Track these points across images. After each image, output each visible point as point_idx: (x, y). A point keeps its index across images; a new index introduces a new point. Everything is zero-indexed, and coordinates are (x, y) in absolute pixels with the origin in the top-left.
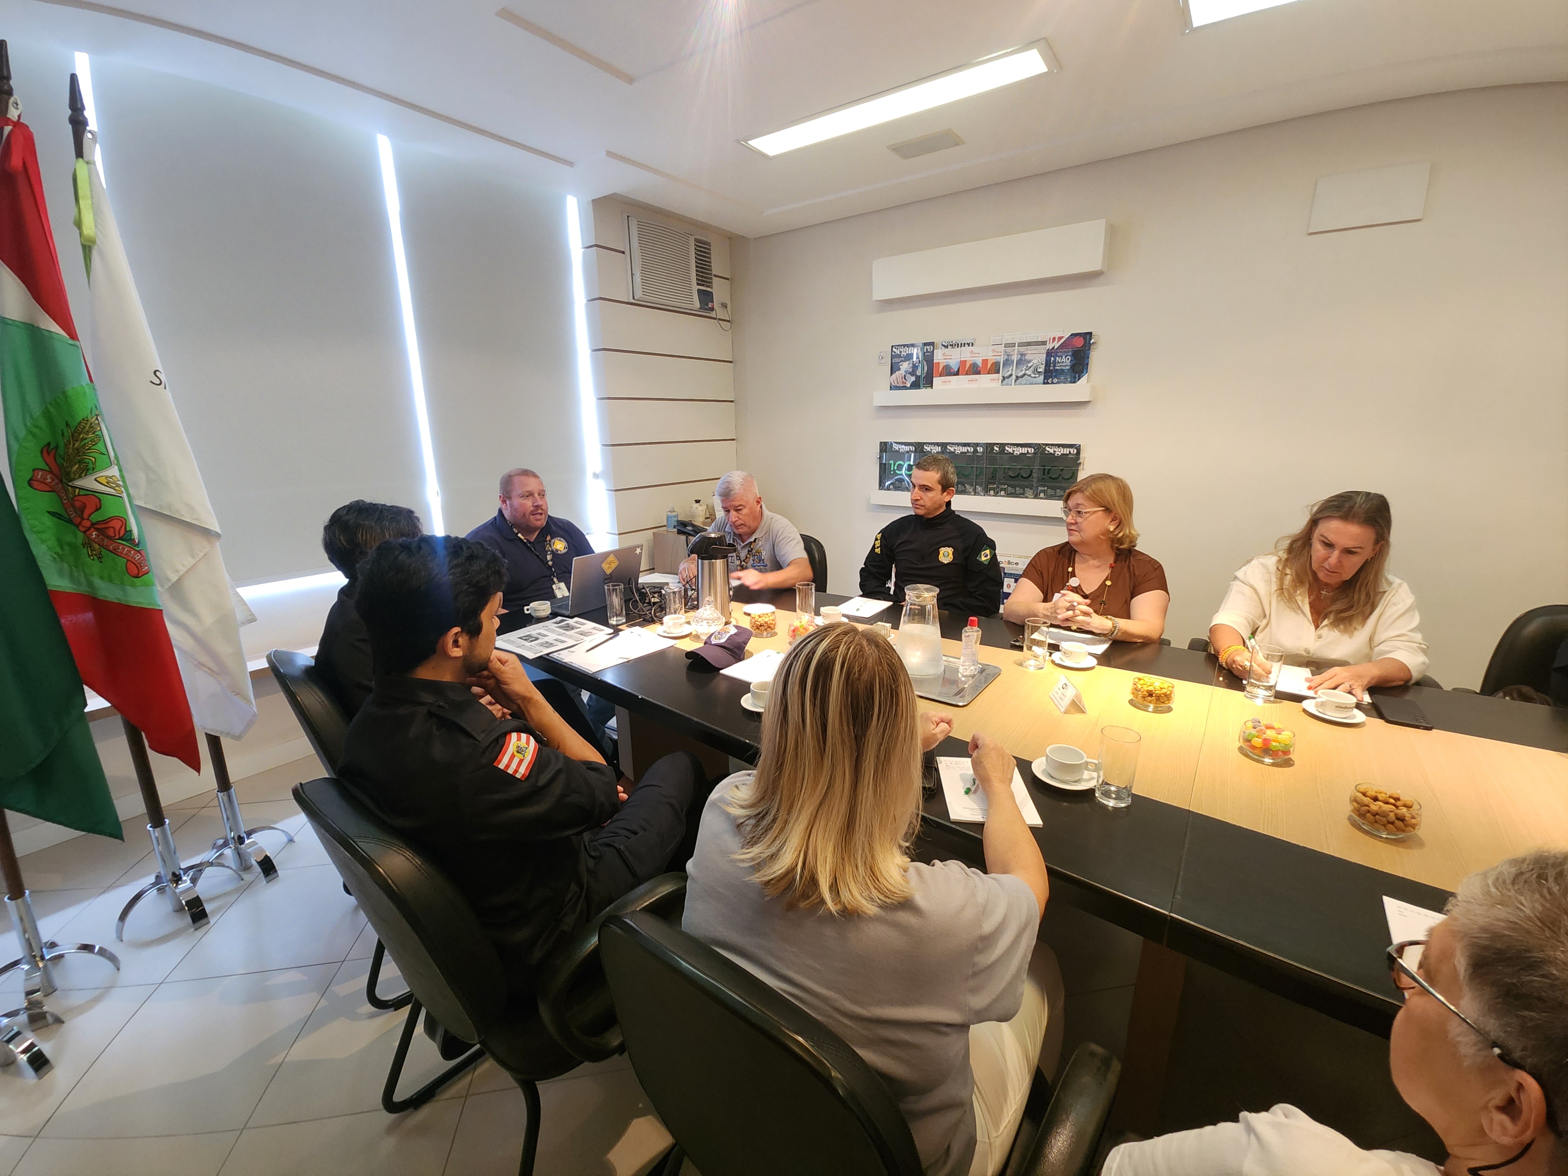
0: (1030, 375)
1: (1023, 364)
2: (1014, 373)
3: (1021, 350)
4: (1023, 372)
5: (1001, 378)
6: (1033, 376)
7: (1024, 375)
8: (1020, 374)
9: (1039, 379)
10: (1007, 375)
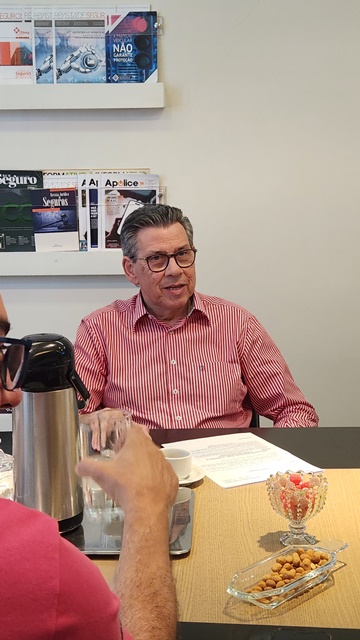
0: (78, 70)
1: (67, 52)
3: (60, 32)
4: (67, 64)
5: (35, 73)
6: (83, 70)
7: (70, 68)
8: (64, 67)
9: (92, 75)
10: (43, 67)
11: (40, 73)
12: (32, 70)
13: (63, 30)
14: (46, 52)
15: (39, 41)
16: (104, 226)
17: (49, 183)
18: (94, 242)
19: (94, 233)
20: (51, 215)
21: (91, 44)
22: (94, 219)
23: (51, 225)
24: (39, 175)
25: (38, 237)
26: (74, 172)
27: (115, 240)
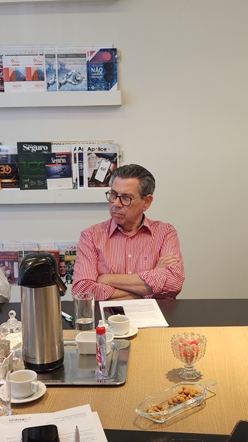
0: (71, 83)
1: (64, 73)
2: (57, 80)
3: (60, 61)
4: (65, 80)
5: (46, 85)
6: (74, 84)
7: (66, 82)
8: (62, 82)
9: (79, 86)
10: (50, 82)
11: (49, 84)
12: (44, 83)
13: (62, 60)
14: (52, 73)
15: (48, 66)
16: (87, 175)
17: (55, 150)
18: (82, 184)
19: (81, 178)
20: (56, 168)
21: (78, 68)
22: (81, 170)
23: (57, 174)
24: (49, 145)
25: (49, 181)
26: (69, 143)
27: (93, 182)
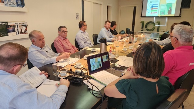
1: (10, 1)
2: (8, 3)
7: (11, 4)
8: (10, 4)
9: (14, 6)
10: (6, 3)
12: (4, 4)
14: (6, 1)
16: (20, 31)
17: (9, 24)
18: (18, 34)
19: (18, 32)
20: (11, 29)
22: (18, 30)
23: (11, 31)
24: (7, 22)
25: (8, 33)
26: (13, 22)
27: (22, 33)
